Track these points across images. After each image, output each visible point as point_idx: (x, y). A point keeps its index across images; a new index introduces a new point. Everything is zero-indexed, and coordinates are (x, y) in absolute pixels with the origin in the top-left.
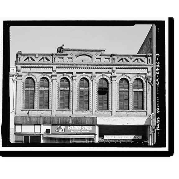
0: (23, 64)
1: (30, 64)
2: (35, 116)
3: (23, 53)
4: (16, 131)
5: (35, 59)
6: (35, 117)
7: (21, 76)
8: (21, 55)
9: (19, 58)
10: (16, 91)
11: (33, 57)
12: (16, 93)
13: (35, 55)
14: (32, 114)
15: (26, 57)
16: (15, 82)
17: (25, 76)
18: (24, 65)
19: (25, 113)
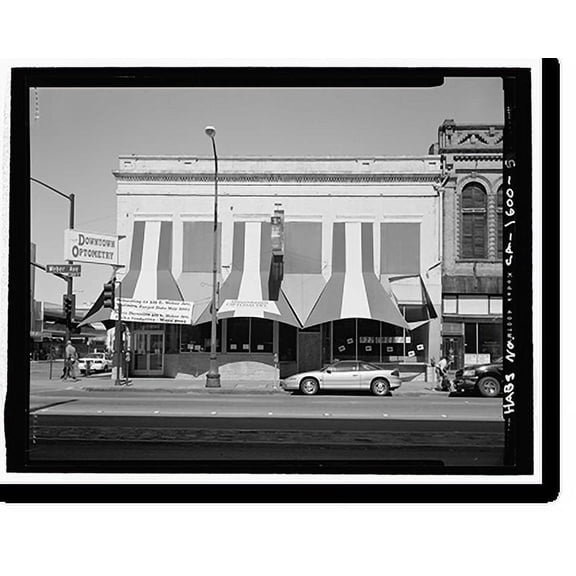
0: (459, 151)
1: (478, 151)
2: (491, 275)
3: (457, 123)
4: (445, 312)
5: (487, 139)
6: (491, 278)
7: (455, 179)
8: (454, 128)
9: (449, 138)
10: (444, 215)
11: (482, 133)
12: (443, 220)
13: (487, 128)
14: (483, 271)
15: (465, 133)
16: (441, 194)
17: (463, 179)
18: (462, 154)
19: (466, 268)
